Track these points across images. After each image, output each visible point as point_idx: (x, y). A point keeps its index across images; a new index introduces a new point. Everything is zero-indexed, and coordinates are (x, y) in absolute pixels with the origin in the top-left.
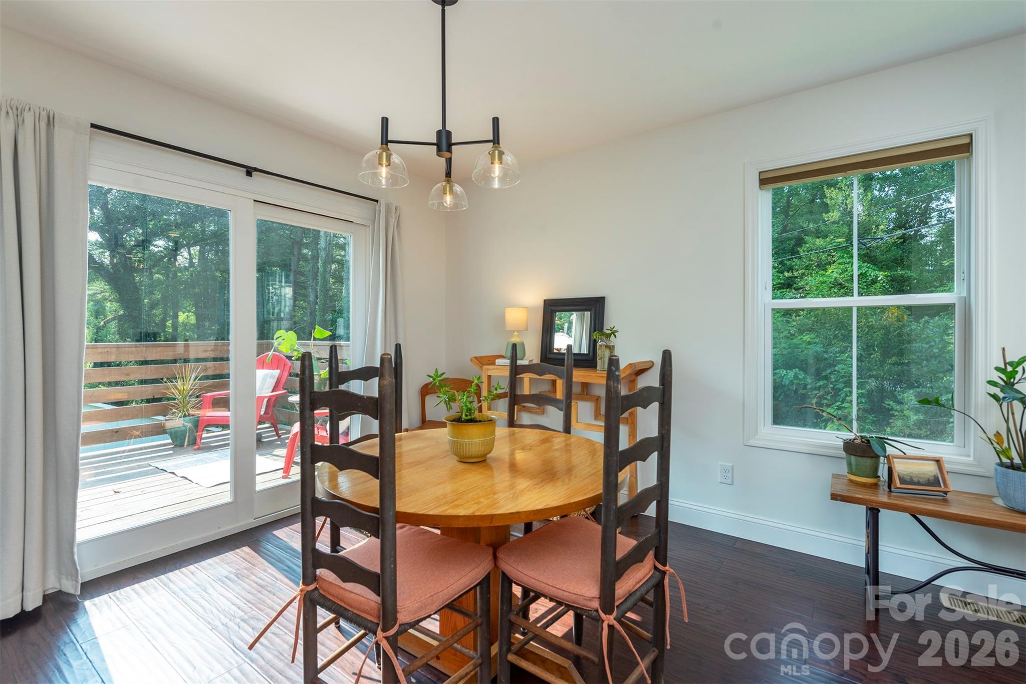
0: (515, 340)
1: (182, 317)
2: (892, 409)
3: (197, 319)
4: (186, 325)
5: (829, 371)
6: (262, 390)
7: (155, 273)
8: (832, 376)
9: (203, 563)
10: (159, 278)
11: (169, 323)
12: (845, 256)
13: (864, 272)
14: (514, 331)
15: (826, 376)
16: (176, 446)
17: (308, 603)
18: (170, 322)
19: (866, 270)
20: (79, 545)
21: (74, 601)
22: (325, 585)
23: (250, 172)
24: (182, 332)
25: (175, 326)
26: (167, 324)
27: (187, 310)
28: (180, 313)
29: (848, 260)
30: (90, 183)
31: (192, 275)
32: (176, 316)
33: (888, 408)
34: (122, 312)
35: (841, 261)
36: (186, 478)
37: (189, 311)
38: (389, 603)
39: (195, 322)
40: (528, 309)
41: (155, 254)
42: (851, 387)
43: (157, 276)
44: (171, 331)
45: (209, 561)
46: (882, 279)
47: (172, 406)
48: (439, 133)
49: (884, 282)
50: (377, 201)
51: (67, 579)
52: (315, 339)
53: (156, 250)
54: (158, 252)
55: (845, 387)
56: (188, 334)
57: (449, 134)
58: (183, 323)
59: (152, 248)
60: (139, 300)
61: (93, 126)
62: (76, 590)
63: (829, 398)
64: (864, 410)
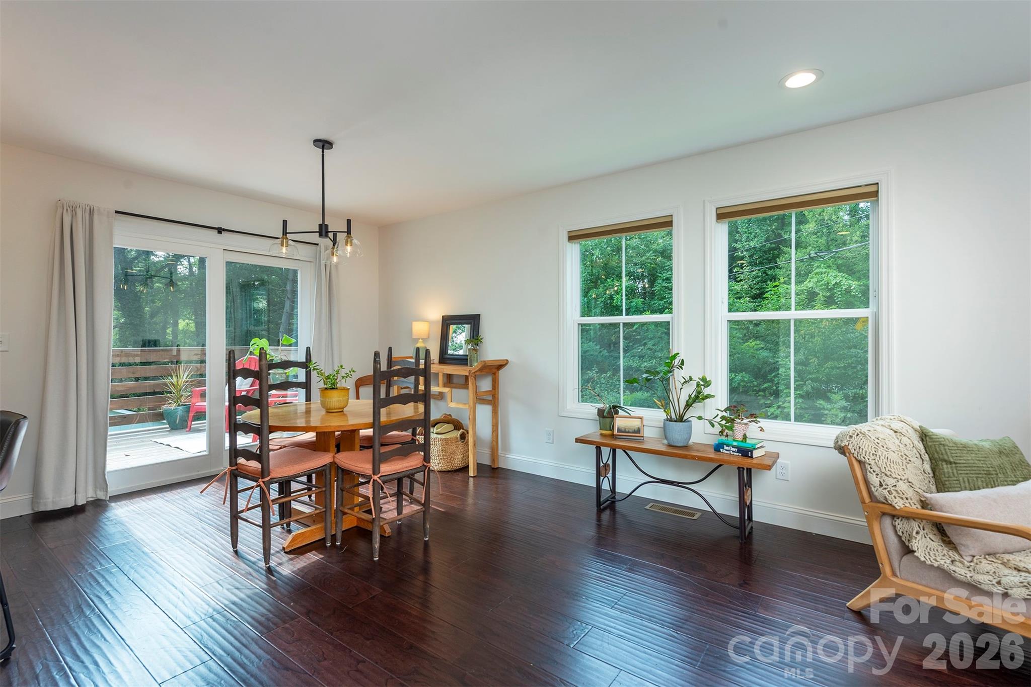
0: (420, 344)
1: (182, 324)
2: (824, 409)
3: (196, 327)
4: (185, 333)
5: (773, 374)
6: (241, 385)
7: (156, 282)
8: (776, 379)
9: (187, 489)
10: (159, 287)
11: (169, 331)
12: (822, 265)
13: (838, 281)
14: (419, 339)
15: (771, 379)
16: (172, 429)
17: (232, 476)
18: (170, 329)
19: (841, 279)
20: (108, 472)
21: (105, 503)
22: (240, 466)
23: (220, 231)
24: (181, 339)
25: (175, 333)
26: (168, 331)
27: (187, 318)
28: (180, 321)
29: (824, 270)
30: (114, 246)
31: (191, 284)
32: (176, 324)
33: (819, 408)
34: (122, 320)
35: (818, 270)
36: (178, 448)
37: (189, 319)
38: (265, 468)
39: (195, 329)
40: (431, 323)
41: (155, 263)
42: (790, 388)
43: (157, 284)
44: (171, 338)
45: (191, 488)
46: (854, 288)
47: (169, 397)
48: (320, 226)
49: (857, 291)
50: (318, 244)
51: (100, 490)
52: (283, 345)
53: (157, 259)
54: (157, 262)
55: (786, 389)
56: (188, 341)
57: (327, 226)
58: (182, 330)
59: (152, 257)
60: (140, 309)
61: (117, 212)
62: (106, 497)
63: (772, 399)
64: (801, 408)
